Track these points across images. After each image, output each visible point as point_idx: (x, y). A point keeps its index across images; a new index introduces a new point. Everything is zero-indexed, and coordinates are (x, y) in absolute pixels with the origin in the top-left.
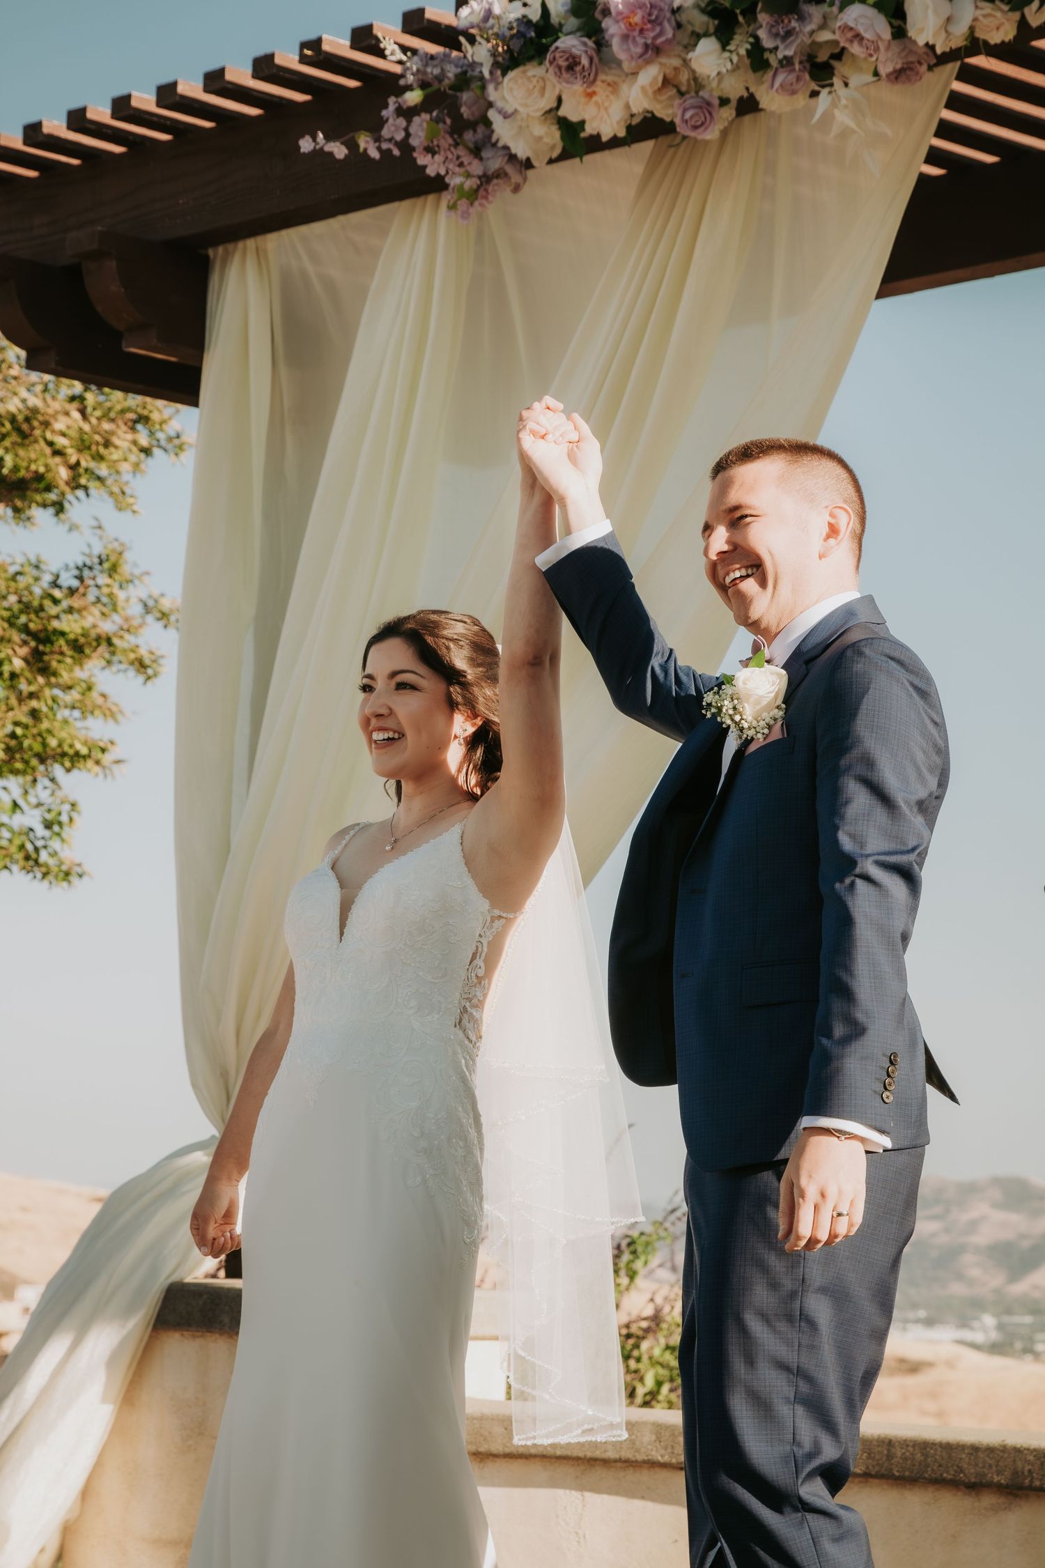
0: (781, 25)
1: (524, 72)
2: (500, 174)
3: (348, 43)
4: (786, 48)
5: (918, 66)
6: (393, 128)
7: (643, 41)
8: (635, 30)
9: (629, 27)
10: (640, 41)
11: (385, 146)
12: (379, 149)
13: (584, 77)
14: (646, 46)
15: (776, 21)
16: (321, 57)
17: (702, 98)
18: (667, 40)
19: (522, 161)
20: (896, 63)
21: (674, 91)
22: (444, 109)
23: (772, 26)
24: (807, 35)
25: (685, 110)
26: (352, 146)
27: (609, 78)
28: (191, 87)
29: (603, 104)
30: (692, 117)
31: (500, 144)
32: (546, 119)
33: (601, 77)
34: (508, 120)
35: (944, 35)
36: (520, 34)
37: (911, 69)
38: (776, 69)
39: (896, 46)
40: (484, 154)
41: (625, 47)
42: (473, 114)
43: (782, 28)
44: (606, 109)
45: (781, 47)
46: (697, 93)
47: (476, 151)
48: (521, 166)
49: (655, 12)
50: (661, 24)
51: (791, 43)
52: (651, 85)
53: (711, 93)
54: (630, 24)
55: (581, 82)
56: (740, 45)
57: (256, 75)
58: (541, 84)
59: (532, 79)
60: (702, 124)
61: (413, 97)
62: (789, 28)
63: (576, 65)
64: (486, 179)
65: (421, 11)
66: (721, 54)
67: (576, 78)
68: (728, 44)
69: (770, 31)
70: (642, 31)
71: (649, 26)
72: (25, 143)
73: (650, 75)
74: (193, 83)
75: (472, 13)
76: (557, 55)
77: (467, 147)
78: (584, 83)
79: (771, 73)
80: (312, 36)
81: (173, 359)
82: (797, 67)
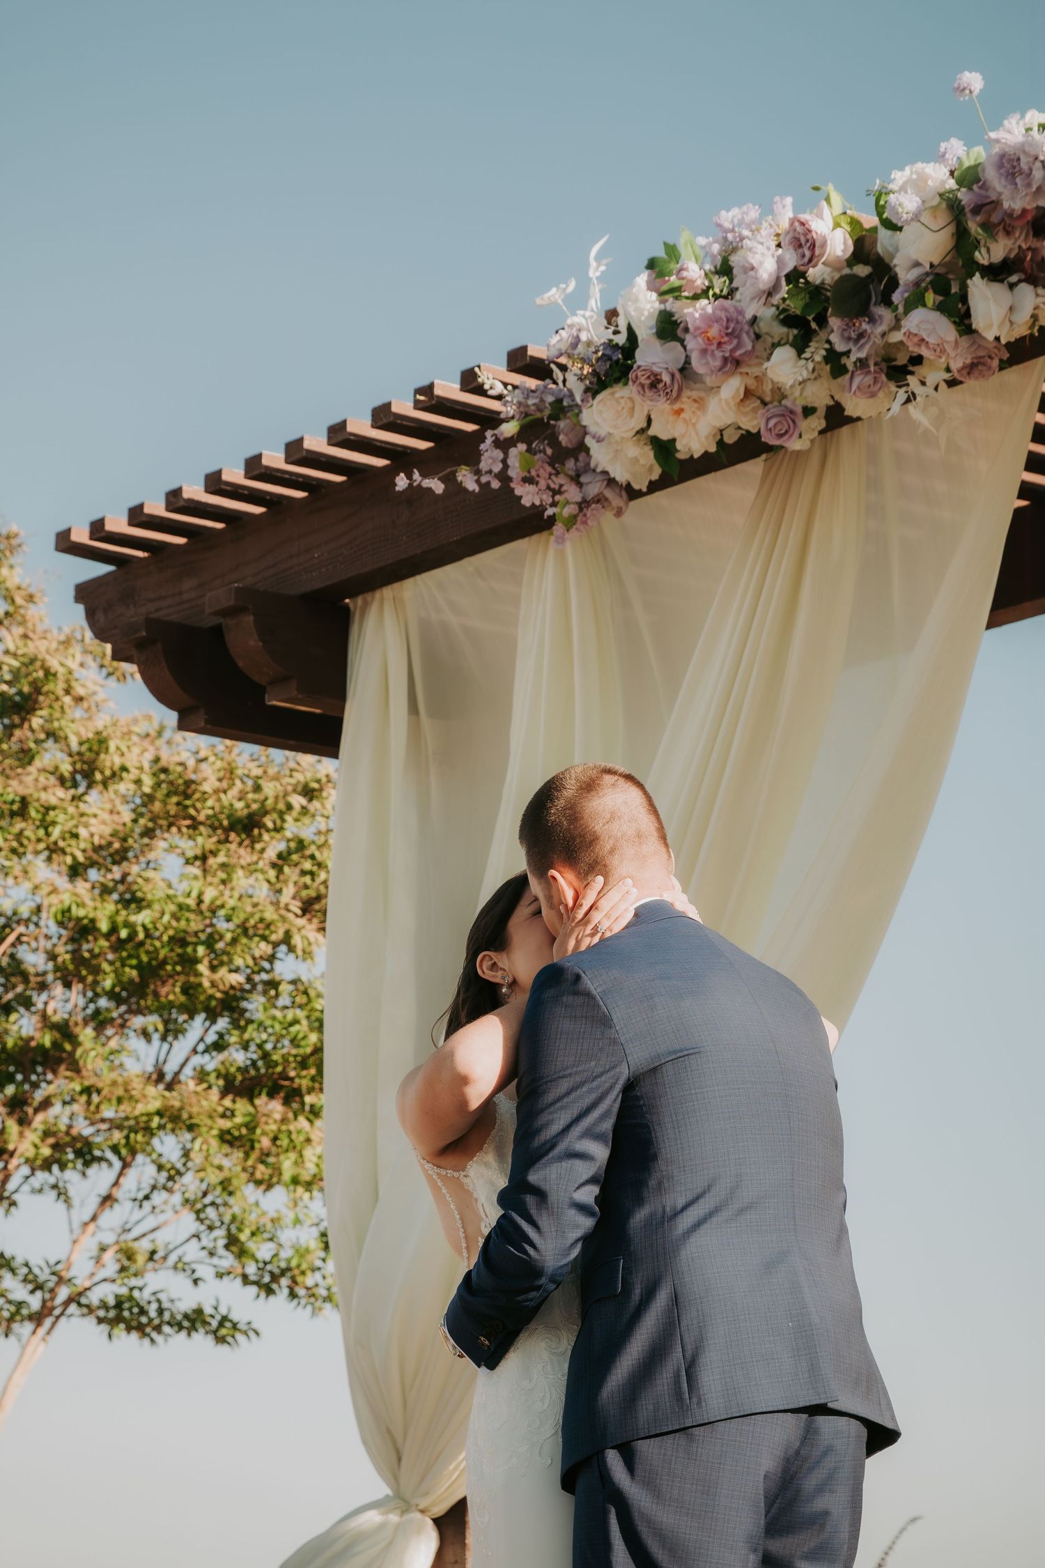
0: (853, 328)
1: (613, 394)
2: (600, 500)
3: (458, 386)
4: (860, 349)
5: (989, 360)
6: (490, 458)
7: (721, 354)
8: (712, 344)
9: (707, 342)
10: (719, 354)
11: (484, 479)
12: (478, 481)
13: (667, 393)
14: (725, 360)
15: (847, 325)
16: (434, 402)
17: (786, 407)
18: (746, 351)
19: (622, 485)
20: (966, 358)
21: (758, 402)
22: (544, 439)
23: (844, 330)
24: (879, 337)
25: (768, 420)
26: (450, 480)
27: (695, 394)
28: (317, 443)
29: (690, 420)
30: (775, 425)
31: (599, 470)
32: (639, 440)
33: (686, 393)
34: (603, 444)
35: (1008, 324)
36: (605, 357)
37: (983, 364)
38: (853, 372)
39: (965, 341)
40: (583, 479)
41: (704, 361)
42: (570, 441)
43: (854, 331)
44: (694, 425)
45: (854, 349)
46: (780, 402)
47: (576, 479)
48: (620, 491)
49: (732, 325)
50: (738, 337)
51: (863, 345)
52: (733, 398)
53: (796, 401)
54: (708, 339)
55: (665, 399)
56: (816, 351)
57: (376, 425)
58: (629, 404)
59: (620, 400)
60: (786, 432)
61: (509, 429)
62: (861, 331)
63: (658, 383)
64: (583, 505)
65: (524, 349)
66: (796, 362)
67: (659, 395)
68: (804, 352)
69: (842, 336)
70: (720, 344)
71: (726, 339)
72: (168, 509)
73: (733, 386)
74: (320, 439)
75: (561, 340)
76: (639, 374)
77: (567, 475)
78: (668, 400)
79: (848, 376)
80: (424, 382)
81: (318, 711)
82: (872, 369)
